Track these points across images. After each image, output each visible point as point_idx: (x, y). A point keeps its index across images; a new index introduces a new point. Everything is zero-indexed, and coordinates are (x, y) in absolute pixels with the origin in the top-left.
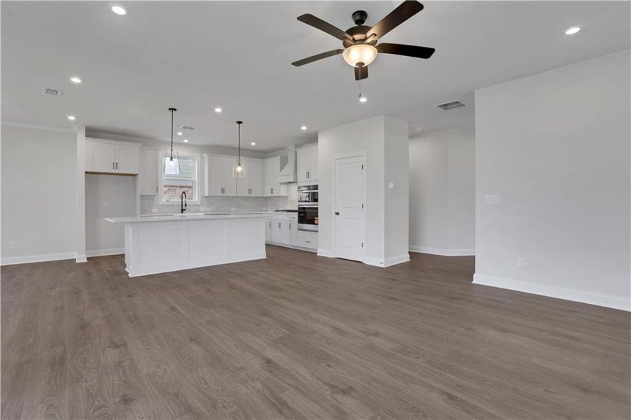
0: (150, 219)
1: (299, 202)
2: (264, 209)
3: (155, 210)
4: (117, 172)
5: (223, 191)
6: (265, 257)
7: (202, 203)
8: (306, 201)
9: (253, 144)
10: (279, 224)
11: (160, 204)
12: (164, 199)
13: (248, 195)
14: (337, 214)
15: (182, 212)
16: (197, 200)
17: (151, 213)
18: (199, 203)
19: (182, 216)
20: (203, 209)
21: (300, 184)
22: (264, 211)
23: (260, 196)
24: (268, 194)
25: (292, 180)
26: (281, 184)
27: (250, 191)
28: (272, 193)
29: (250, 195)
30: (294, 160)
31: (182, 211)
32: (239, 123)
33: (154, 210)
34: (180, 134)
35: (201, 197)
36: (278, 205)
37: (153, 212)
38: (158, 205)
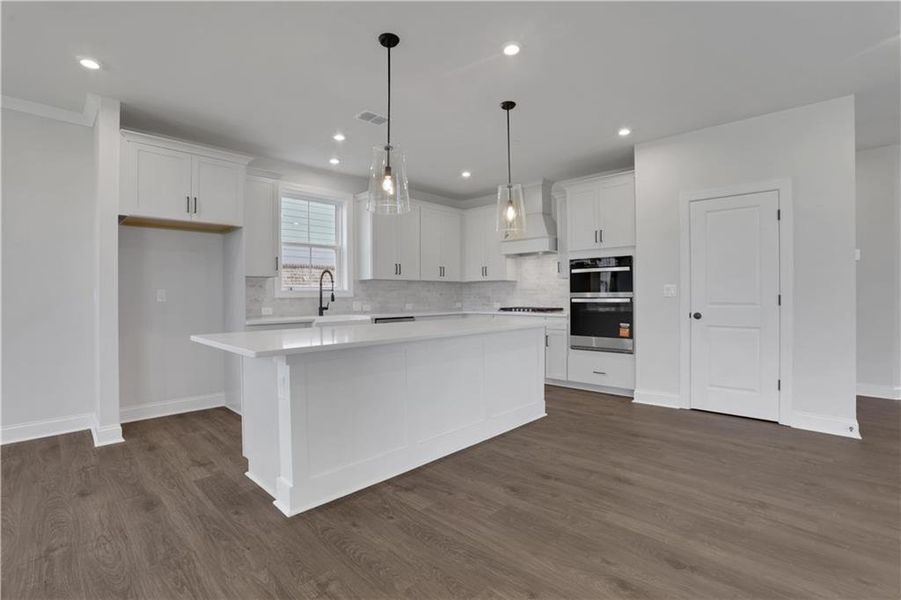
2: (459, 305)
3: (266, 310)
5: (398, 269)
7: (355, 295)
9: (466, 174)
11: (277, 296)
12: (283, 284)
14: (698, 316)
15: (321, 314)
16: (346, 288)
17: (260, 317)
20: (356, 306)
23: (458, 280)
24: (476, 277)
25: (546, 249)
27: (442, 271)
28: (484, 274)
29: (440, 279)
31: (322, 310)
34: (339, 138)
35: (354, 281)
36: (489, 297)
37: (264, 313)
38: (274, 299)
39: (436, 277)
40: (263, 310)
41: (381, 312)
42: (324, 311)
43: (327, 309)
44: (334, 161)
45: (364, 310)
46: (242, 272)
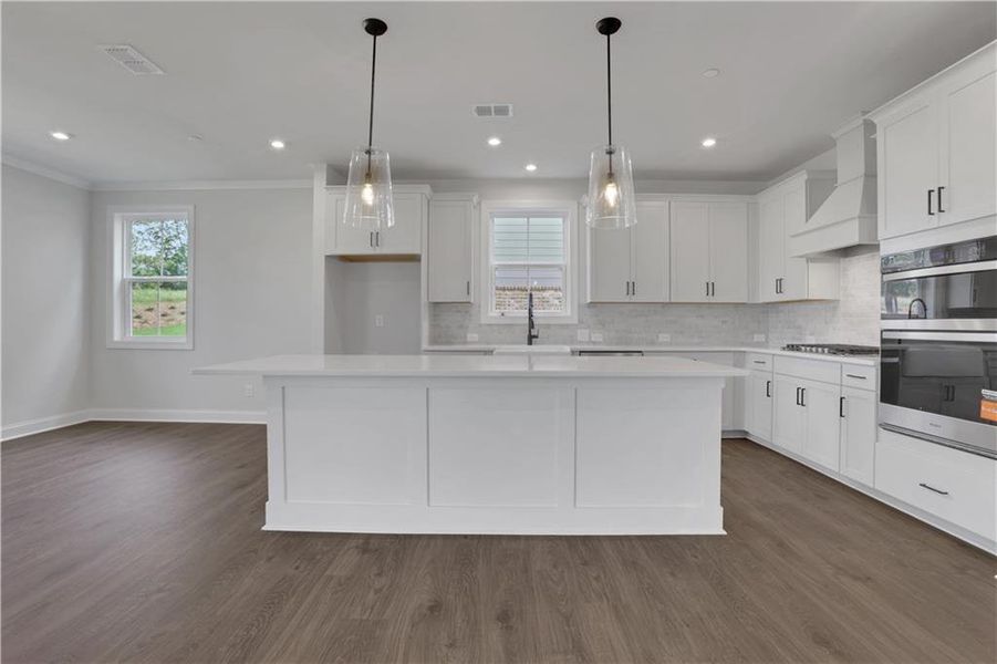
1: (884, 317)
3: (472, 336)
4: (378, 251)
5: (631, 288)
7: (581, 322)
8: (910, 317)
9: (709, 143)
10: (801, 392)
11: (483, 321)
12: (490, 313)
13: (705, 299)
15: (530, 343)
16: (569, 313)
17: (465, 343)
18: (576, 322)
19: (529, 353)
20: (582, 334)
21: (887, 249)
22: (759, 345)
24: (768, 295)
25: (854, 240)
26: (811, 259)
27: (710, 288)
28: (779, 291)
29: (712, 299)
30: (861, 169)
31: (531, 339)
32: (609, 26)
34: (494, 142)
35: (579, 306)
36: (799, 327)
37: (469, 339)
38: (480, 325)
39: (701, 297)
40: (469, 335)
41: (617, 344)
42: (534, 340)
43: (536, 337)
44: (531, 168)
45: (593, 339)
46: (424, 299)
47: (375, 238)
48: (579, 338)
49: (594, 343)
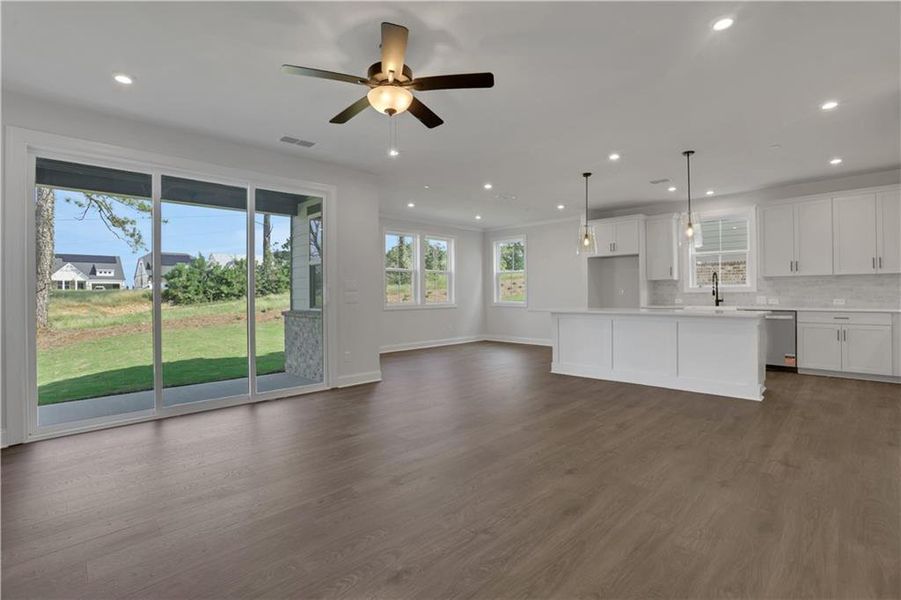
0: (670, 312)
3: (678, 301)
4: (616, 253)
5: (795, 266)
6: (760, 398)
7: (758, 290)
15: (717, 305)
16: (749, 285)
17: (674, 304)
18: (755, 290)
19: (717, 312)
20: (760, 299)
31: (718, 302)
33: (676, 301)
34: (672, 189)
35: (757, 279)
38: (684, 294)
42: (720, 303)
43: (721, 301)
44: (710, 193)
45: (770, 303)
46: (642, 278)
47: (613, 247)
48: (758, 301)
49: (771, 305)
